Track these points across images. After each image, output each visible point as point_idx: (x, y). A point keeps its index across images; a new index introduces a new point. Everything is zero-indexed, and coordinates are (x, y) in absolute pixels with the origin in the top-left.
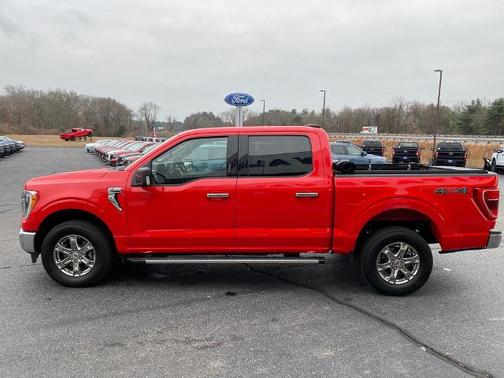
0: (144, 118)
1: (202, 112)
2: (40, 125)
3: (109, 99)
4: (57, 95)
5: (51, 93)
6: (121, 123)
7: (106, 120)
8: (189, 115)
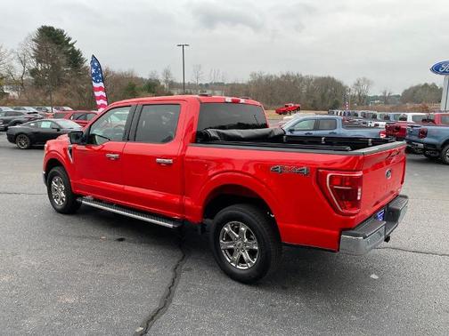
0: (357, 93)
1: (423, 83)
2: (271, 103)
3: (329, 78)
4: (287, 77)
5: (283, 76)
6: (336, 99)
7: (323, 96)
8: (408, 88)
